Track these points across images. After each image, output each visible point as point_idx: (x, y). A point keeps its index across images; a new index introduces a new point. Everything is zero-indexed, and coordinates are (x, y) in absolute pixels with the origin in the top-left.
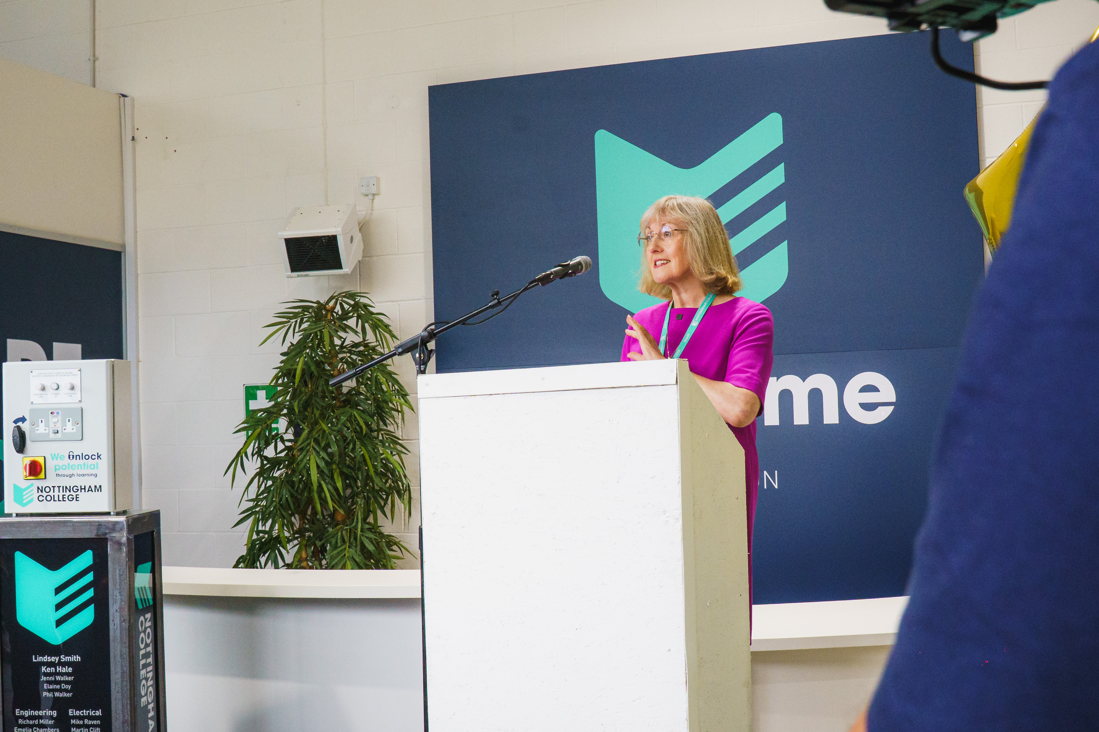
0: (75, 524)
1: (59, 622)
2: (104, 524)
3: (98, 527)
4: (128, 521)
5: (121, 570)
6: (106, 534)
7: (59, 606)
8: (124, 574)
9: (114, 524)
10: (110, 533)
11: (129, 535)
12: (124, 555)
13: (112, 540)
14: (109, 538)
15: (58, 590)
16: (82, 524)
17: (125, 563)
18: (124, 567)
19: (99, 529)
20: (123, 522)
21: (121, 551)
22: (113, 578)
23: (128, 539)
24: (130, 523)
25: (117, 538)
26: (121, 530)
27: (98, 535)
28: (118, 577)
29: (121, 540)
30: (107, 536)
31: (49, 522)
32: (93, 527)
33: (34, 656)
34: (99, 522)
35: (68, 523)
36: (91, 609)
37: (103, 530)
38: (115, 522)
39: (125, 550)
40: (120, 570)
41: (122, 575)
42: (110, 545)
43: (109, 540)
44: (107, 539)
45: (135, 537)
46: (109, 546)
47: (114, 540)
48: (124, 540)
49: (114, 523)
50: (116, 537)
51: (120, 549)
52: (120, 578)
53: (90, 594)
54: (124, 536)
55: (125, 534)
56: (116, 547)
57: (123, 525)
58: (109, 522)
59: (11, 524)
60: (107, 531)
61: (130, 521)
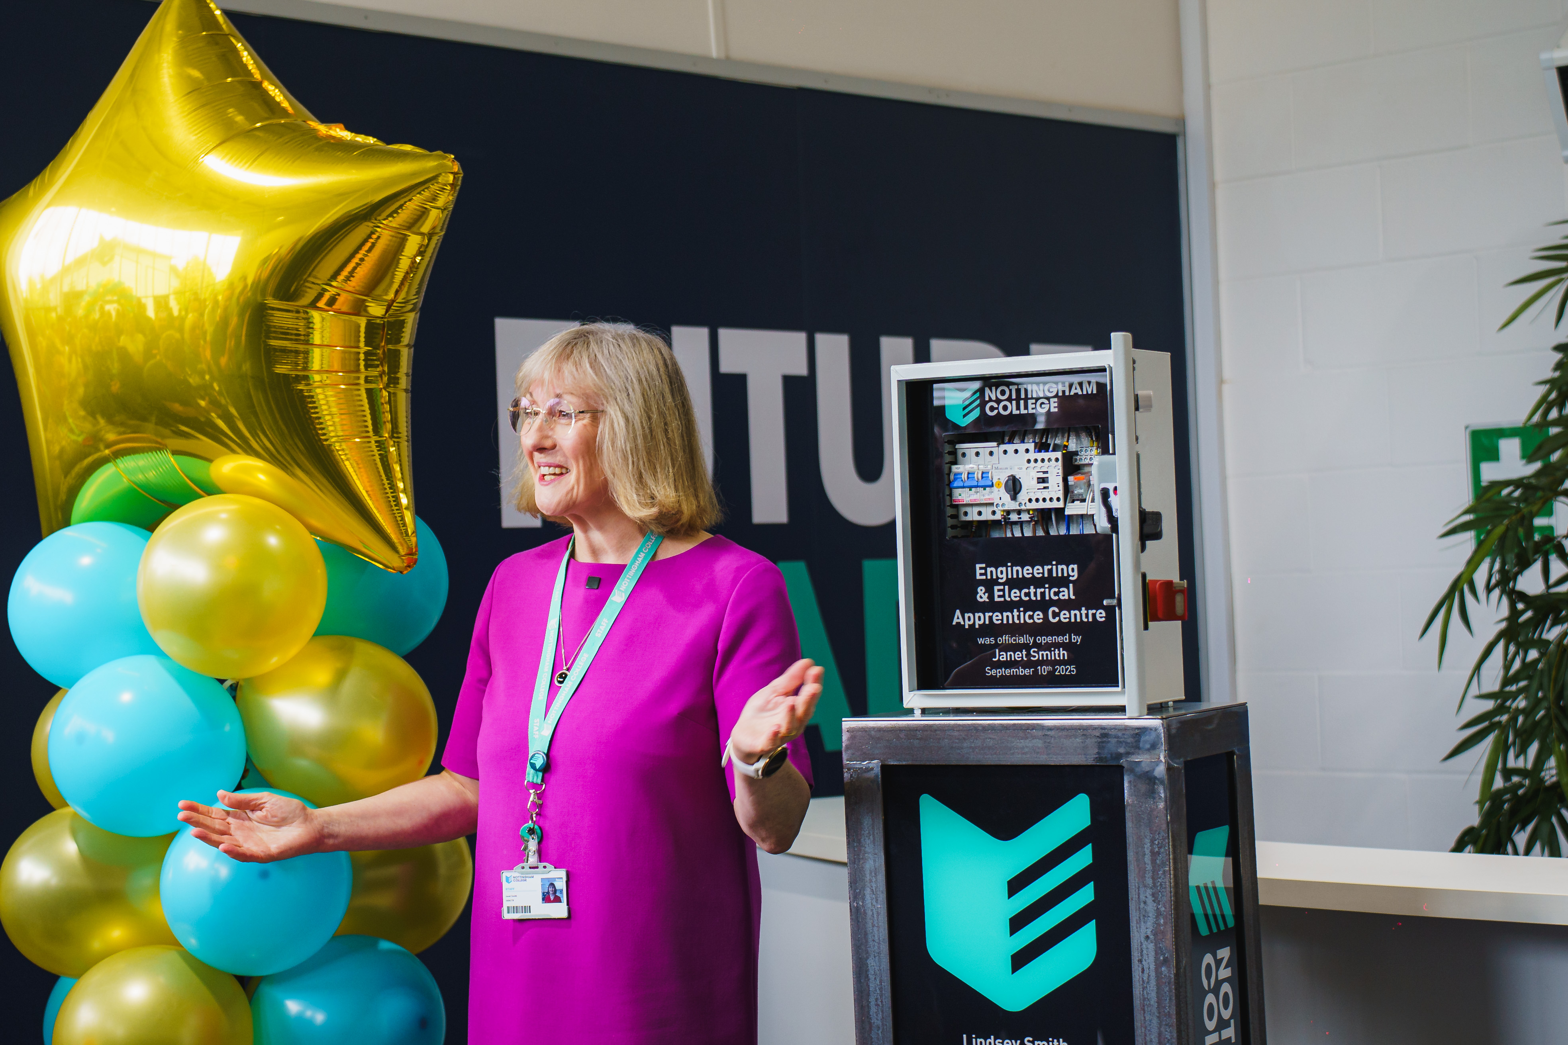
0: (1049, 733)
1: (1020, 960)
2: (1113, 732)
3: (1099, 740)
4: (1168, 728)
5: (1156, 842)
6: (1119, 756)
7: (1017, 923)
8: (1162, 850)
9: (1137, 734)
10: (1128, 754)
11: (1171, 760)
12: (1161, 805)
13: (1132, 771)
14: (1125, 765)
15: (1016, 885)
16: (1065, 733)
17: (1164, 826)
18: (1162, 834)
19: (1104, 745)
20: (1156, 729)
21: (1154, 798)
22: (1137, 860)
23: (1169, 769)
24: (1173, 731)
25: (1145, 767)
26: (1154, 746)
27: (1100, 759)
28: (1148, 859)
29: (1154, 770)
30: (1122, 761)
31: (992, 728)
32: (1088, 741)
33: (965, 1036)
34: (1103, 728)
35: (1033, 729)
36: (1089, 932)
37: (1112, 746)
38: (1138, 728)
39: (1163, 795)
40: (1152, 842)
41: (1158, 853)
42: (1130, 782)
43: (1127, 770)
44: (1121, 768)
45: (1187, 764)
46: (1126, 785)
47: (1137, 770)
48: (1160, 770)
49: (1137, 731)
50: (1143, 765)
51: (1152, 793)
52: (1153, 861)
53: (1085, 895)
54: (1161, 761)
55: (1162, 758)
56: (1143, 787)
57: (1158, 736)
58: (1126, 728)
59: (911, 732)
60: (1121, 750)
61: (1174, 726)
